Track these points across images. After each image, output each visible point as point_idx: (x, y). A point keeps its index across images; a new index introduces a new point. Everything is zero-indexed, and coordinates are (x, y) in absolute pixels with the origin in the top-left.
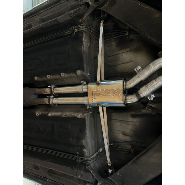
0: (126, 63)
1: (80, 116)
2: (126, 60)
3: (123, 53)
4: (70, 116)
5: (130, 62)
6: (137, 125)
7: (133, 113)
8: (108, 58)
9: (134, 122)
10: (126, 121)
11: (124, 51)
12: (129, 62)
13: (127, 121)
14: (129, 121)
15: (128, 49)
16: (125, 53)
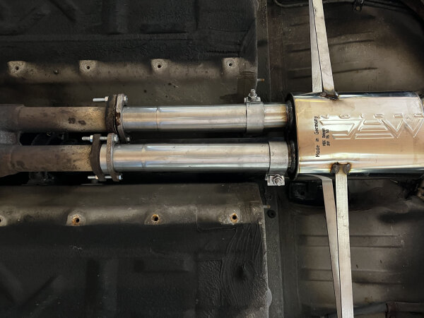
0: (357, 70)
1: (231, 215)
2: (357, 63)
3: (344, 43)
4: (186, 220)
5: (369, 69)
6: (402, 246)
7: (384, 210)
8: (292, 55)
9: (392, 236)
10: (364, 237)
11: (351, 40)
12: (366, 69)
13: (369, 236)
14: (376, 234)
15: (363, 36)
16: (352, 44)
